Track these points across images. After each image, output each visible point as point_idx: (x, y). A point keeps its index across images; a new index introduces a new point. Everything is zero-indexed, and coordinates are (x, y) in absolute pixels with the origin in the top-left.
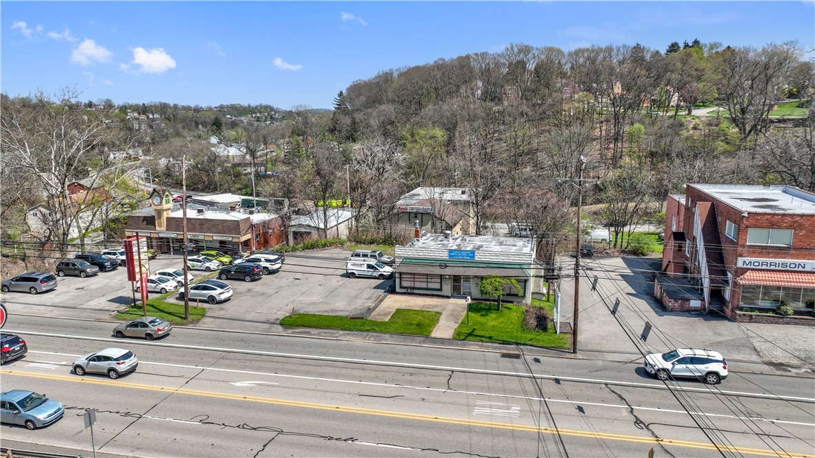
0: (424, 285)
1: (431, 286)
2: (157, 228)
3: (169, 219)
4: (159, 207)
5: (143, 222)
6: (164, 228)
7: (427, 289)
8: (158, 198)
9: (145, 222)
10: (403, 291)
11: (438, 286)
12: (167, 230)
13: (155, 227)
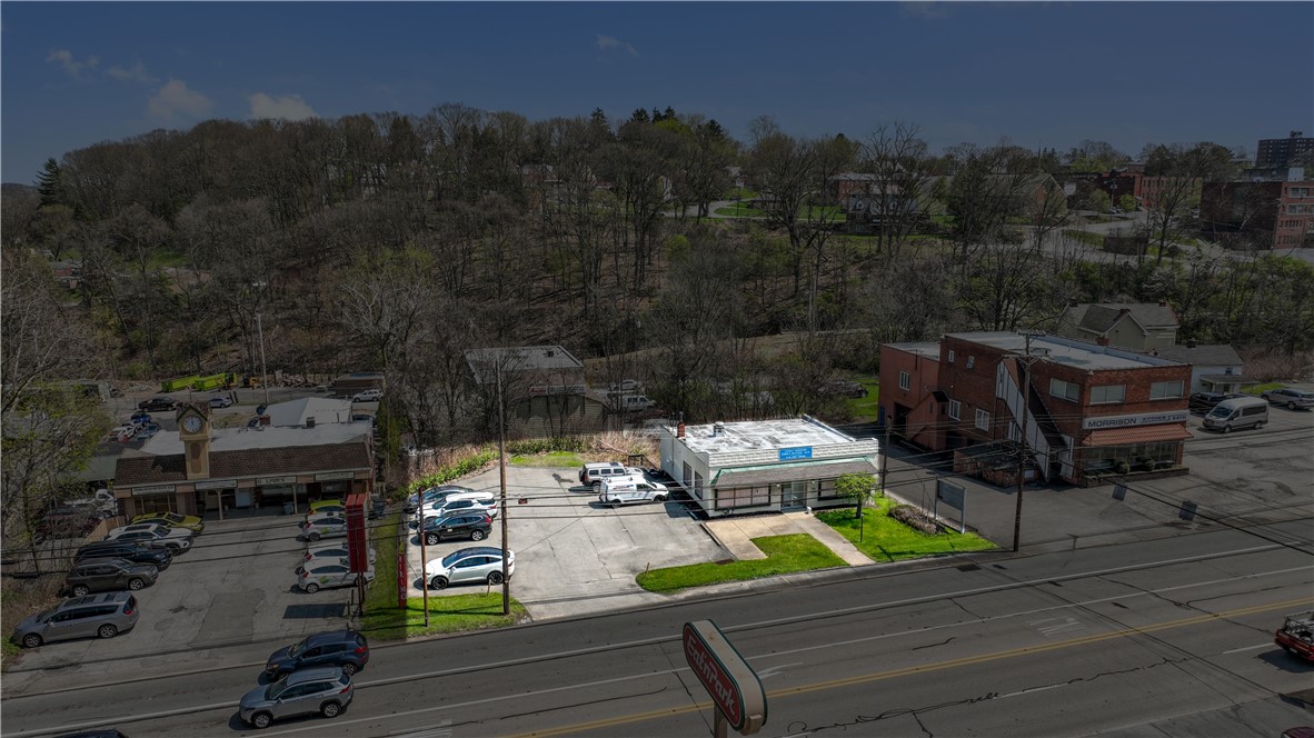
0: (748, 502)
1: (757, 500)
2: (190, 475)
3: (214, 457)
4: (198, 436)
5: (153, 467)
6: (205, 473)
7: (752, 506)
8: (196, 420)
9: (159, 467)
10: (719, 514)
11: (765, 500)
12: (212, 476)
13: (185, 472)
